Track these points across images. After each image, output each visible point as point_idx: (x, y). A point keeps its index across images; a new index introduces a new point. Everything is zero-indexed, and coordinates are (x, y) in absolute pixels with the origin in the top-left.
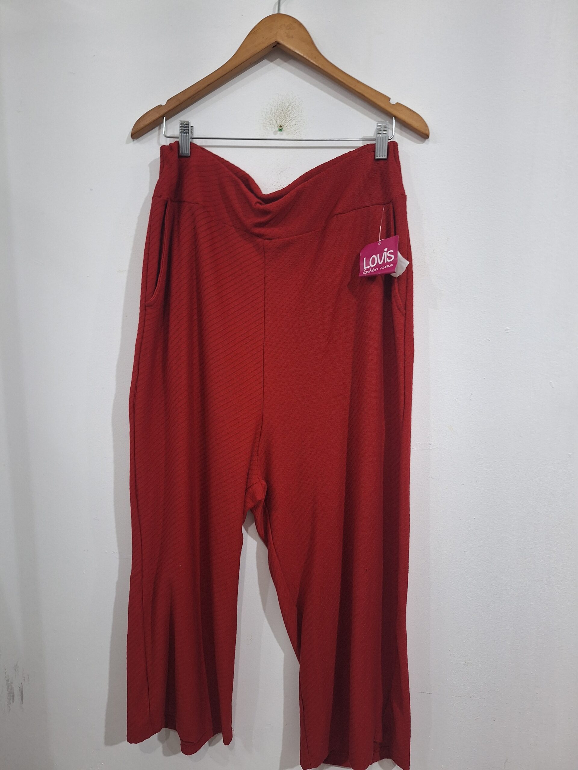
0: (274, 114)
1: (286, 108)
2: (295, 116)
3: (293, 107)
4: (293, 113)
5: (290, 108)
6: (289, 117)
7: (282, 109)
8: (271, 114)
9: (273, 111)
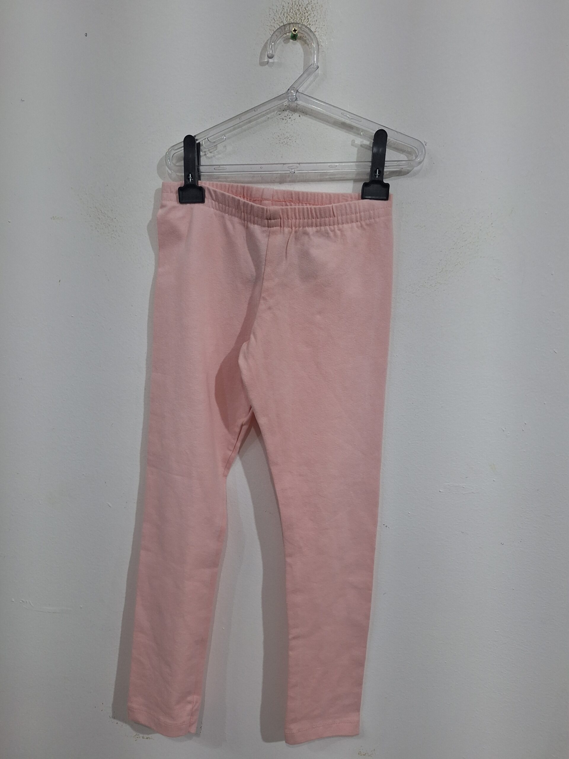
0: (286, 15)
1: (303, 8)
2: (316, 20)
3: (314, 6)
4: (313, 15)
5: (310, 7)
6: (307, 21)
7: (297, 8)
8: (282, 13)
9: (285, 10)
